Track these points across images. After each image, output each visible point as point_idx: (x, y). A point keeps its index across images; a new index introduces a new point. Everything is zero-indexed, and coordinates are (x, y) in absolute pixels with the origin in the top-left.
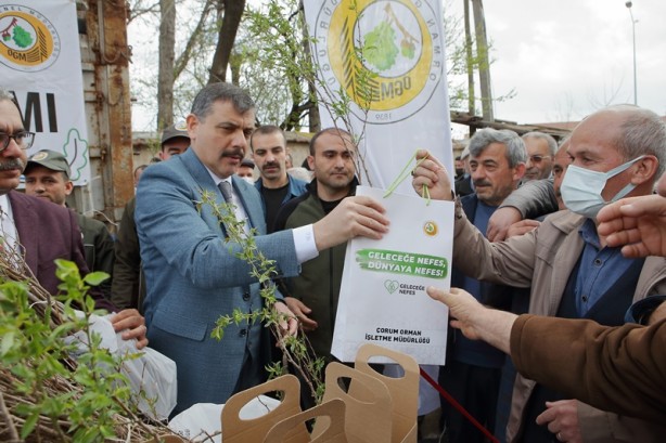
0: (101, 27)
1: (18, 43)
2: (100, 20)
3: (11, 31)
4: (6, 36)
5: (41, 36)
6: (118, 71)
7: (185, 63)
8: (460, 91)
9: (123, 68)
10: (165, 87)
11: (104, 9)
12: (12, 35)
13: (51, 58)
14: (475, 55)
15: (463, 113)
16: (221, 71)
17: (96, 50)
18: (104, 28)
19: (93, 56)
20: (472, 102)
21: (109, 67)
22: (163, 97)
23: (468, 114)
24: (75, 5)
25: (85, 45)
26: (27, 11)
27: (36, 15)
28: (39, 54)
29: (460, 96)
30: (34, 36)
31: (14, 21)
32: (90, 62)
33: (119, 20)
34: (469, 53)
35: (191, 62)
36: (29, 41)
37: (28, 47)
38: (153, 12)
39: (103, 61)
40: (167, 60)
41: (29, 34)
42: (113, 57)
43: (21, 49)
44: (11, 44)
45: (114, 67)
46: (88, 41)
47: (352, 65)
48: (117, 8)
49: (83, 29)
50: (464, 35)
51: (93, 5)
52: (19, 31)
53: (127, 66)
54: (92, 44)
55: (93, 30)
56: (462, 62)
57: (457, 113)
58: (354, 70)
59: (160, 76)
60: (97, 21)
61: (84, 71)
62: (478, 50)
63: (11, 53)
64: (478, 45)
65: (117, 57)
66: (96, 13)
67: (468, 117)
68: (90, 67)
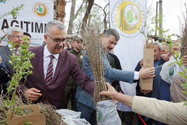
0: (59, 8)
1: (40, 11)
2: (59, 6)
3: (39, 8)
4: (37, 9)
5: (45, 9)
6: (62, 19)
7: (76, 16)
8: (153, 29)
9: (63, 18)
10: (71, 23)
11: (60, 3)
12: (39, 9)
13: (47, 15)
14: (158, 18)
15: (153, 36)
16: (86, 20)
17: (57, 13)
18: (60, 8)
19: (56, 15)
20: (156, 32)
21: (60, 18)
22: (70, 25)
23: (155, 36)
24: (53, 2)
25: (55, 12)
26: (43, 3)
27: (44, 4)
28: (44, 14)
29: (153, 30)
30: (43, 9)
31: (40, 6)
32: (55, 16)
33: (63, 6)
34: (157, 18)
35: (78, 16)
36: (42, 11)
37: (42, 12)
38: (69, 2)
39: (59, 16)
40: (72, 16)
41: (42, 9)
42: (61, 15)
43: (40, 13)
44: (38, 11)
45: (61, 18)
46: (55, 11)
47: (123, 21)
48: (63, 3)
49: (55, 8)
50: (156, 13)
51: (58, 2)
52: (40, 8)
53: (64, 18)
54: (56, 12)
55: (57, 8)
56: (154, 21)
57: (151, 35)
58: (123, 22)
59: (70, 20)
60: (58, 6)
61: (54, 18)
62: (159, 17)
63: (38, 14)
64: (159, 16)
65: (62, 15)
66: (58, 4)
67: (154, 37)
68: (56, 17)
